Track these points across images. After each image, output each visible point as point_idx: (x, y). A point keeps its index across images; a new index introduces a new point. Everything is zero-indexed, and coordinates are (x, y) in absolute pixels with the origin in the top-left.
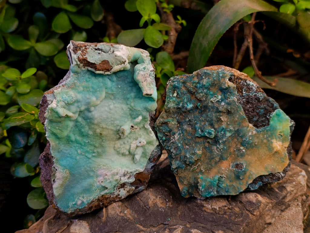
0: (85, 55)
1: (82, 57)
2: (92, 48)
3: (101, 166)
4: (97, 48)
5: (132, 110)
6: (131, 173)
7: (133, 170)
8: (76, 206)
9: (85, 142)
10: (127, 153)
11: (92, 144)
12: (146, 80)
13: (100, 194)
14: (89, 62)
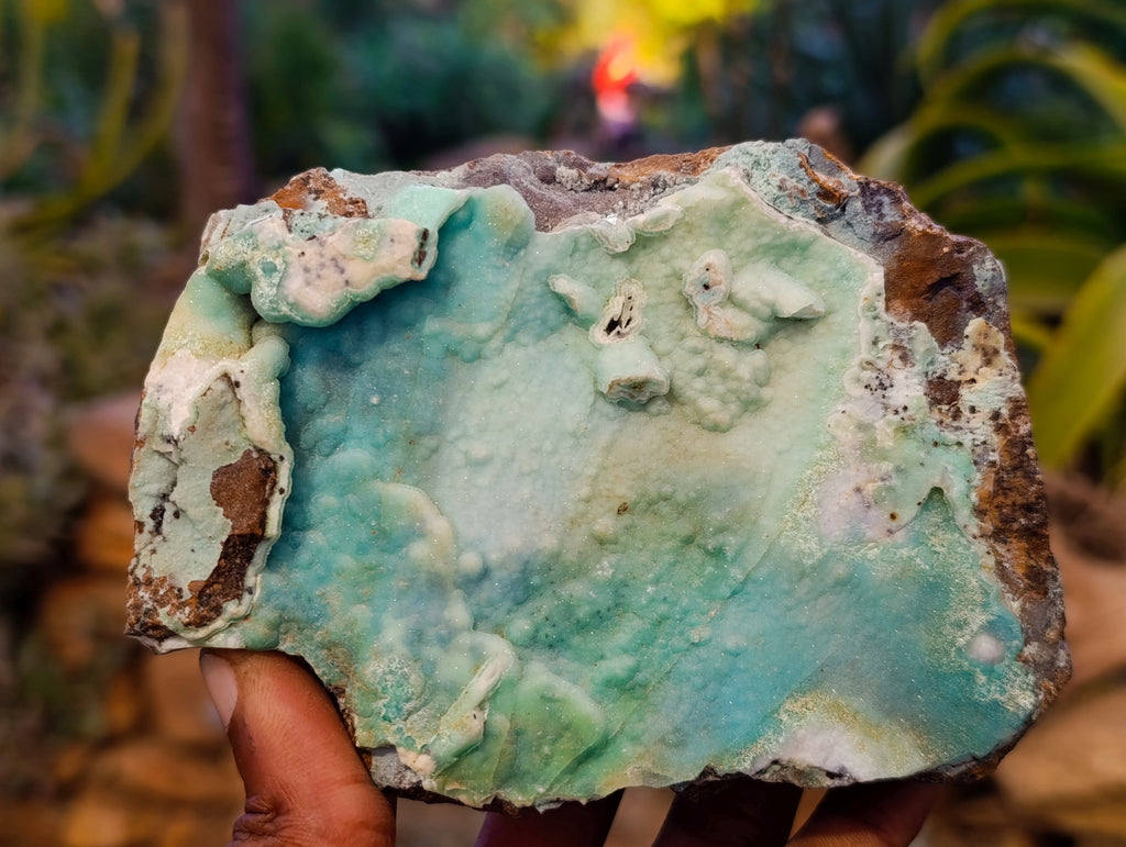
0: (180, 590)
1: (187, 610)
2: (150, 547)
3: (800, 514)
4: (150, 524)
5: (515, 331)
6: (875, 343)
7: (865, 329)
8: (999, 668)
9: (652, 600)
10: (758, 358)
11: (668, 558)
12: (337, 264)
13: (962, 530)
14: (217, 572)
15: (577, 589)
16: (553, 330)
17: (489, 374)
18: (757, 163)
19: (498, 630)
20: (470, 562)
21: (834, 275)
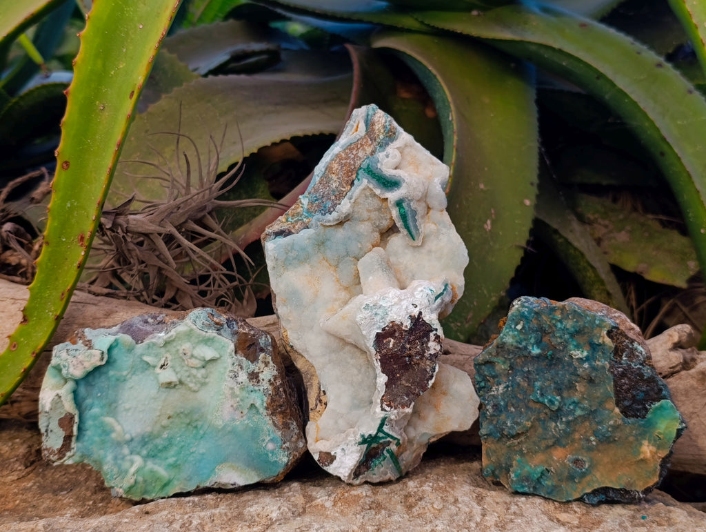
0: (54, 451)
1: (57, 456)
2: (46, 440)
3: (217, 414)
4: (45, 434)
5: (135, 371)
6: (233, 364)
7: (230, 361)
8: (275, 451)
9: (179, 441)
10: (203, 371)
11: (183, 430)
12: (81, 363)
13: (261, 414)
14: (63, 445)
15: (158, 441)
16: (146, 369)
17: (129, 384)
18: (197, 317)
19: (138, 454)
20: (128, 437)
21: (221, 347)
